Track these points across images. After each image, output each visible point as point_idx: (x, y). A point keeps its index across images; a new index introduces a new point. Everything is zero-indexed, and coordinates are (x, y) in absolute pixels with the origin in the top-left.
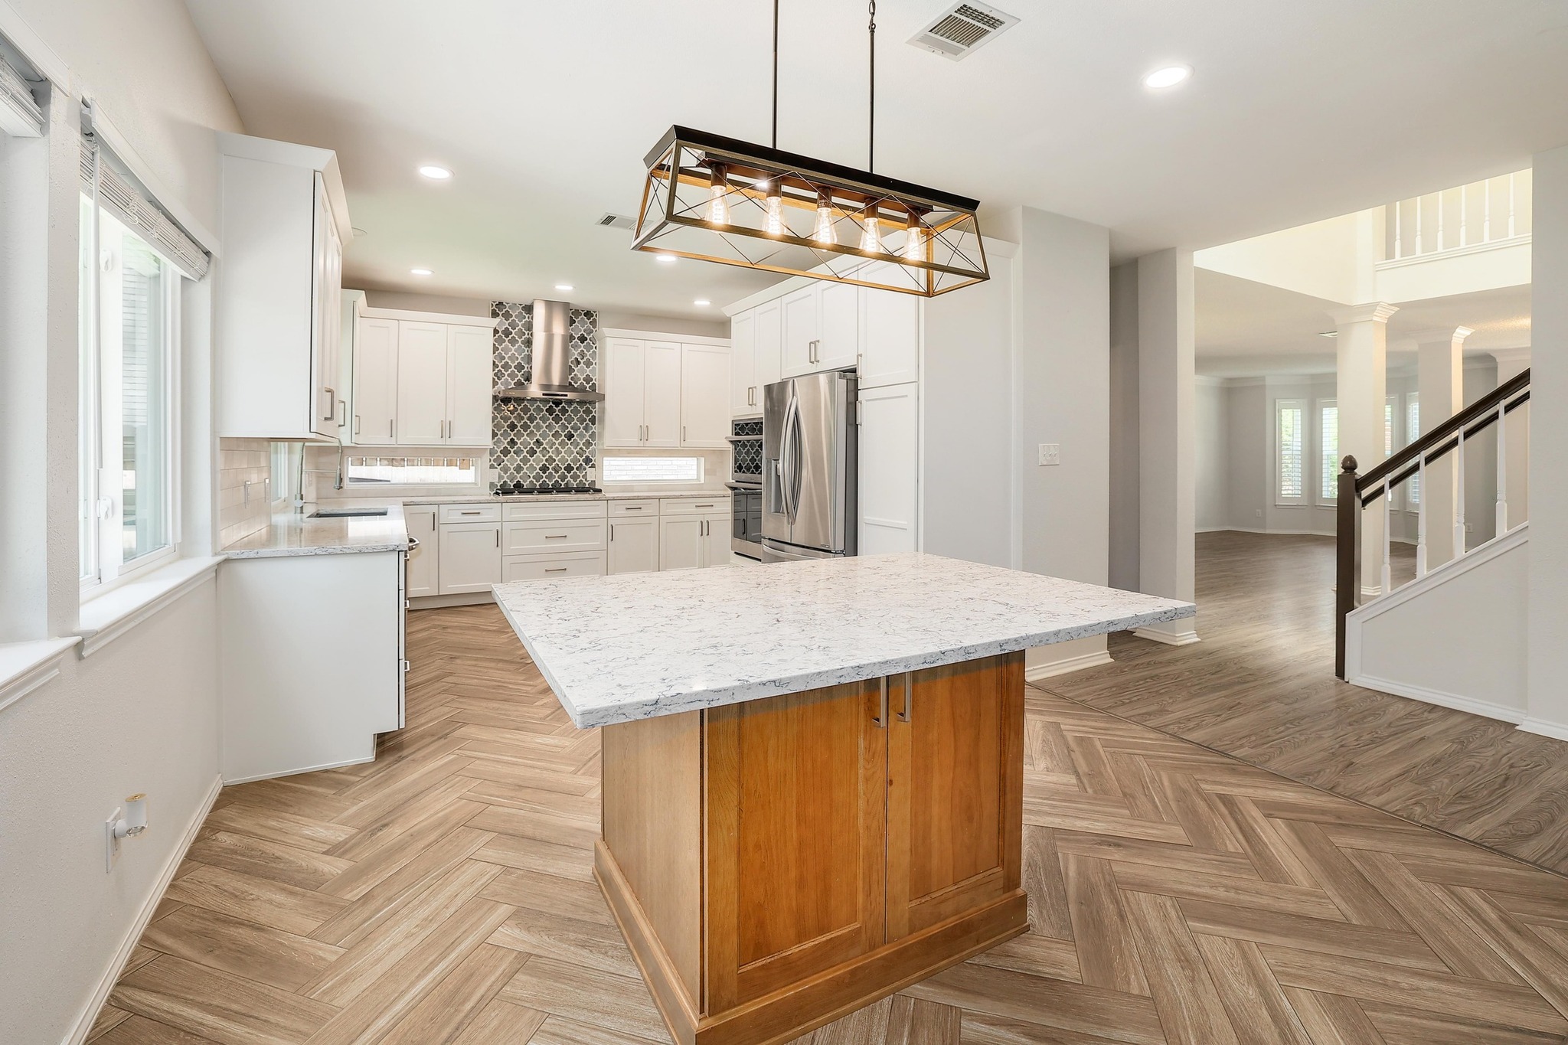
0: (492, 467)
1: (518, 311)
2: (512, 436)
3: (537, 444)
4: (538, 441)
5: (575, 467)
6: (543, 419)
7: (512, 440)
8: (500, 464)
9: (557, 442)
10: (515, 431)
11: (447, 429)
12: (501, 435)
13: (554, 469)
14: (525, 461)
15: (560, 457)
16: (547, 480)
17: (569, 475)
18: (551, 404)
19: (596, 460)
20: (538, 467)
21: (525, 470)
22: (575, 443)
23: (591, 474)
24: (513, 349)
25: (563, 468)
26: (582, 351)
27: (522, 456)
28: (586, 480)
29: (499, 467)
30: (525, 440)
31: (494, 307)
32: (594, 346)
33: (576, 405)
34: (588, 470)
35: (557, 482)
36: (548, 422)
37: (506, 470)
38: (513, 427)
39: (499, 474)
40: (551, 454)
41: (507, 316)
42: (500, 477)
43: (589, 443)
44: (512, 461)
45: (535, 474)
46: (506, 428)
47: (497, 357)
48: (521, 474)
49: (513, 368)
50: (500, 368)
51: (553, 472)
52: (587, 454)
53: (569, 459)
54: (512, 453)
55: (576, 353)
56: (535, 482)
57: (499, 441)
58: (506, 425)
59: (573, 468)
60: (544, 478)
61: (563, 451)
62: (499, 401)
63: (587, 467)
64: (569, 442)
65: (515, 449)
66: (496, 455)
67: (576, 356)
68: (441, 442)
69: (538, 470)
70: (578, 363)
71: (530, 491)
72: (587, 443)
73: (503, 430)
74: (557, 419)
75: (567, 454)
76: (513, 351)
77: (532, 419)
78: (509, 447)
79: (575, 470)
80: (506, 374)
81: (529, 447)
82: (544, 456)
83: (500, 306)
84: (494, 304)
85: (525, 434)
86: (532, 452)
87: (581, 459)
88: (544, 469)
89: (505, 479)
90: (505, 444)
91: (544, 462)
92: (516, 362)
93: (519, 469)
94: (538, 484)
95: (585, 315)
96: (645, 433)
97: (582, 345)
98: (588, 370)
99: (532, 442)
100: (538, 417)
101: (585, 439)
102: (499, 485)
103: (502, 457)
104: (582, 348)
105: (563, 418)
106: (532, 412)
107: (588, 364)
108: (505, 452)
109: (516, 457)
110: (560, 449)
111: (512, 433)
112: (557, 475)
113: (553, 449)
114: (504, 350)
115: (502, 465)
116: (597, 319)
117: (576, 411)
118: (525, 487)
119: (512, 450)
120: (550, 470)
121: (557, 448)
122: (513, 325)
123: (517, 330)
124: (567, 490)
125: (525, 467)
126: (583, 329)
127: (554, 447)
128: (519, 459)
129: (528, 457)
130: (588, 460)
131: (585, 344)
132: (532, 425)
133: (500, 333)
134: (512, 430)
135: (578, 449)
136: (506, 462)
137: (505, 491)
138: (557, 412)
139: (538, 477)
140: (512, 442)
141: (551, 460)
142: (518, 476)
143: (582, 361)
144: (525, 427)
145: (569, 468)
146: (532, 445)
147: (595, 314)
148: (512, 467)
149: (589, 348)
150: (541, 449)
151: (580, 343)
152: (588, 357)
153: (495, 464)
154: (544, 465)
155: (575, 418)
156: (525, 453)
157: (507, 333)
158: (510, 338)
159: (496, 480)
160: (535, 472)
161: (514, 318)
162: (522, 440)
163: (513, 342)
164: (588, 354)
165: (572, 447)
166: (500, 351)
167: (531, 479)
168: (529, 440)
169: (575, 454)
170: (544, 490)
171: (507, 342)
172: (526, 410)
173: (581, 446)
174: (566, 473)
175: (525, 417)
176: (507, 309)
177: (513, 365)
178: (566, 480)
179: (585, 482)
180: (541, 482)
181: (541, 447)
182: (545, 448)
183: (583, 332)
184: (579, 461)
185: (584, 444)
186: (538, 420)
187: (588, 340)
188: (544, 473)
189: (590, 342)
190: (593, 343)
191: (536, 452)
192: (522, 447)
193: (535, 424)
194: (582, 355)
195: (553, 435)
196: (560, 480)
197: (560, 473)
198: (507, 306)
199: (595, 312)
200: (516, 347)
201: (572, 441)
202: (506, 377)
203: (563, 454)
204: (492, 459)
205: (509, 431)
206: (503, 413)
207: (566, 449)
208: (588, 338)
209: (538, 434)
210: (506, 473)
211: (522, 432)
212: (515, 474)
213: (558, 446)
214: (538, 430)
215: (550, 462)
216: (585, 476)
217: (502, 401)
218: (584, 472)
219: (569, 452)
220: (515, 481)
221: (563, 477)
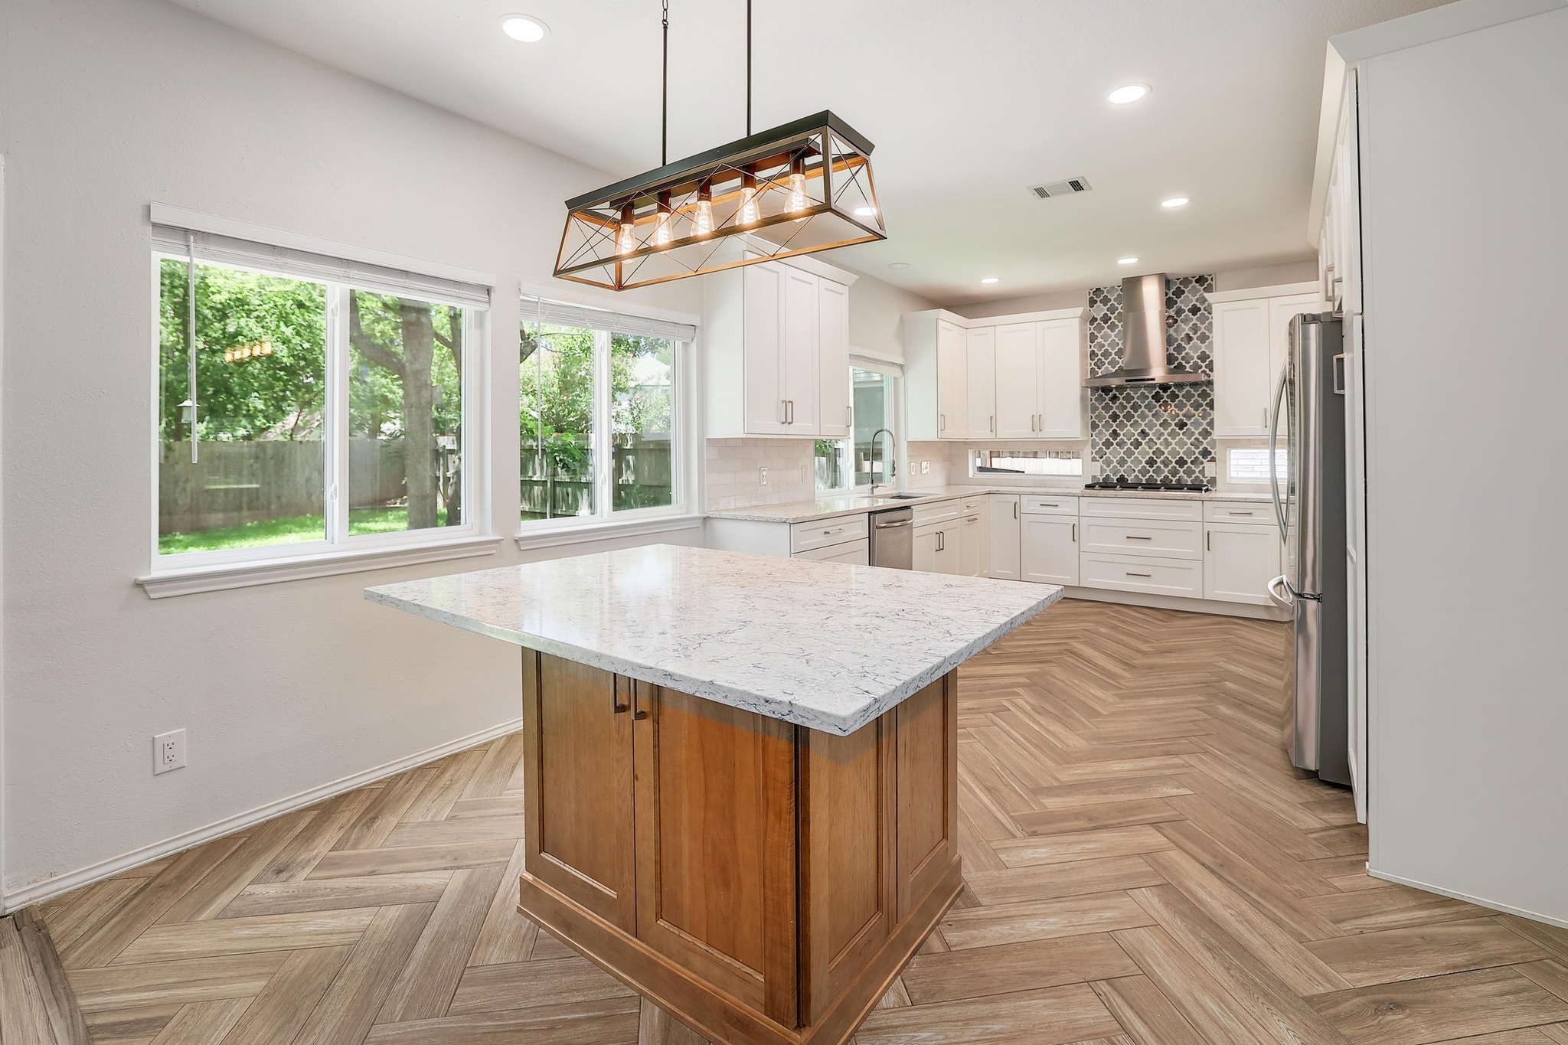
0: (1094, 459)
1: (1116, 294)
2: (1114, 427)
3: (1142, 435)
4: (1143, 432)
5: (1189, 461)
6: (1149, 407)
7: (1115, 431)
8: (1102, 457)
9: (1166, 433)
10: (1118, 422)
11: (1037, 422)
12: (1103, 426)
13: (1163, 462)
14: (1129, 453)
15: (1170, 449)
16: (1155, 475)
17: (1181, 470)
18: (1157, 389)
19: (1216, 452)
20: (1144, 461)
21: (1129, 464)
22: (1187, 434)
23: (1210, 470)
24: (1113, 334)
25: (1174, 461)
26: (1195, 324)
27: (1126, 448)
28: (1204, 476)
29: (1101, 460)
30: (1129, 432)
31: (1092, 295)
32: (1210, 316)
33: (1188, 388)
34: (1206, 464)
35: (1166, 477)
36: (1154, 410)
37: (1108, 463)
38: (1115, 417)
39: (1102, 467)
40: (1158, 445)
41: (1105, 301)
42: (1102, 470)
43: (1207, 432)
44: (1115, 454)
45: (1140, 468)
46: (1107, 419)
47: (1096, 346)
48: (1125, 467)
49: (1113, 355)
50: (1100, 357)
51: (1162, 466)
52: (1205, 445)
53: (1181, 451)
54: (1115, 445)
55: (1187, 328)
56: (1140, 477)
57: (1101, 433)
58: (1107, 415)
59: (1186, 462)
61: (1173, 442)
62: (1100, 392)
63: (1205, 461)
64: (1181, 432)
65: (1118, 440)
66: (1098, 448)
67: (1187, 332)
68: (1031, 434)
69: (1144, 464)
70: (1190, 339)
71: (1134, 487)
72: (1204, 433)
73: (1104, 421)
74: (1165, 406)
75: (1178, 446)
76: (1113, 337)
77: (1135, 408)
78: (1111, 438)
79: (1189, 464)
80: (1106, 362)
81: (1133, 438)
82: (1150, 448)
83: (1098, 293)
84: (1092, 292)
85: (1129, 424)
86: (1137, 444)
88: (1151, 462)
89: (1108, 473)
90: (1107, 435)
91: (1151, 455)
92: (1117, 348)
93: (1122, 462)
94: (1144, 479)
95: (1197, 281)
96: (1270, 418)
97: (1195, 317)
98: (1203, 345)
99: (1136, 433)
100: (1143, 405)
101: (1201, 428)
102: (1101, 478)
103: (1104, 449)
104: (1195, 321)
105: (1173, 404)
106: (1136, 400)
107: (1203, 338)
108: (1108, 444)
109: (1119, 449)
110: (1170, 440)
111: (1114, 424)
112: (1166, 470)
113: (1162, 440)
114: (1105, 337)
115: (1104, 458)
116: (1213, 283)
117: (1189, 396)
118: (1129, 482)
119: (1115, 442)
120: (1158, 464)
121: (1166, 439)
122: (1112, 310)
123: (1116, 314)
124: (1179, 487)
125: (1129, 460)
126: (1194, 299)
127: (1162, 438)
128: (1122, 451)
129: (1133, 449)
130: (1206, 453)
131: (1198, 315)
132: (1136, 415)
133: (1099, 321)
134: (1114, 421)
135: (1193, 439)
136: (1108, 455)
137: (1106, 485)
138: (1165, 398)
139: (1144, 472)
140: (1115, 434)
141: (1160, 453)
142: (1122, 469)
143: (1195, 337)
144: (1128, 417)
145: (1181, 462)
146: (1136, 436)
147: (1210, 278)
148: (1115, 460)
149: (1203, 320)
150: (1147, 440)
151: (1191, 316)
152: (1203, 330)
153: (1097, 457)
154: (1151, 458)
155: (1188, 404)
156: (1129, 445)
157: (1106, 319)
158: (1109, 324)
159: (1098, 474)
160: (1140, 466)
161: (1112, 302)
162: (1125, 431)
163: (1113, 327)
164: (1203, 327)
165: (1185, 438)
166: (1099, 339)
167: (1137, 473)
168: (1133, 431)
169: (1189, 445)
170: (1151, 486)
171: (1106, 329)
172: (1129, 398)
173: (1197, 436)
174: (1178, 468)
175: (1129, 406)
176: (1105, 294)
177: (1113, 352)
178: (1178, 476)
179: (1203, 479)
180: (1147, 477)
181: (1147, 438)
182: (1151, 440)
183: (1194, 302)
184: (1195, 454)
185: (1200, 434)
186: (1143, 409)
187: (1202, 311)
188: (1151, 467)
189: (1205, 312)
190: (1209, 313)
191: (1141, 444)
192: (1125, 438)
193: (1139, 413)
194: (1195, 329)
195: (1161, 425)
196: (1170, 475)
197: (1170, 468)
198: (1105, 290)
199: (1210, 275)
200: (1116, 332)
201: (1185, 430)
202: (1107, 365)
203: (1173, 445)
204: (1094, 452)
205: (1111, 422)
206: (1104, 403)
207: (1177, 440)
208: (1202, 307)
209: (1143, 424)
210: (1108, 466)
211: (1125, 422)
212: (1119, 467)
213: (1168, 437)
214: (1143, 420)
215: (1158, 455)
216: (1202, 472)
217: (1102, 391)
218: (1201, 466)
219: (1181, 444)
220: (1119, 475)
221: (1174, 472)
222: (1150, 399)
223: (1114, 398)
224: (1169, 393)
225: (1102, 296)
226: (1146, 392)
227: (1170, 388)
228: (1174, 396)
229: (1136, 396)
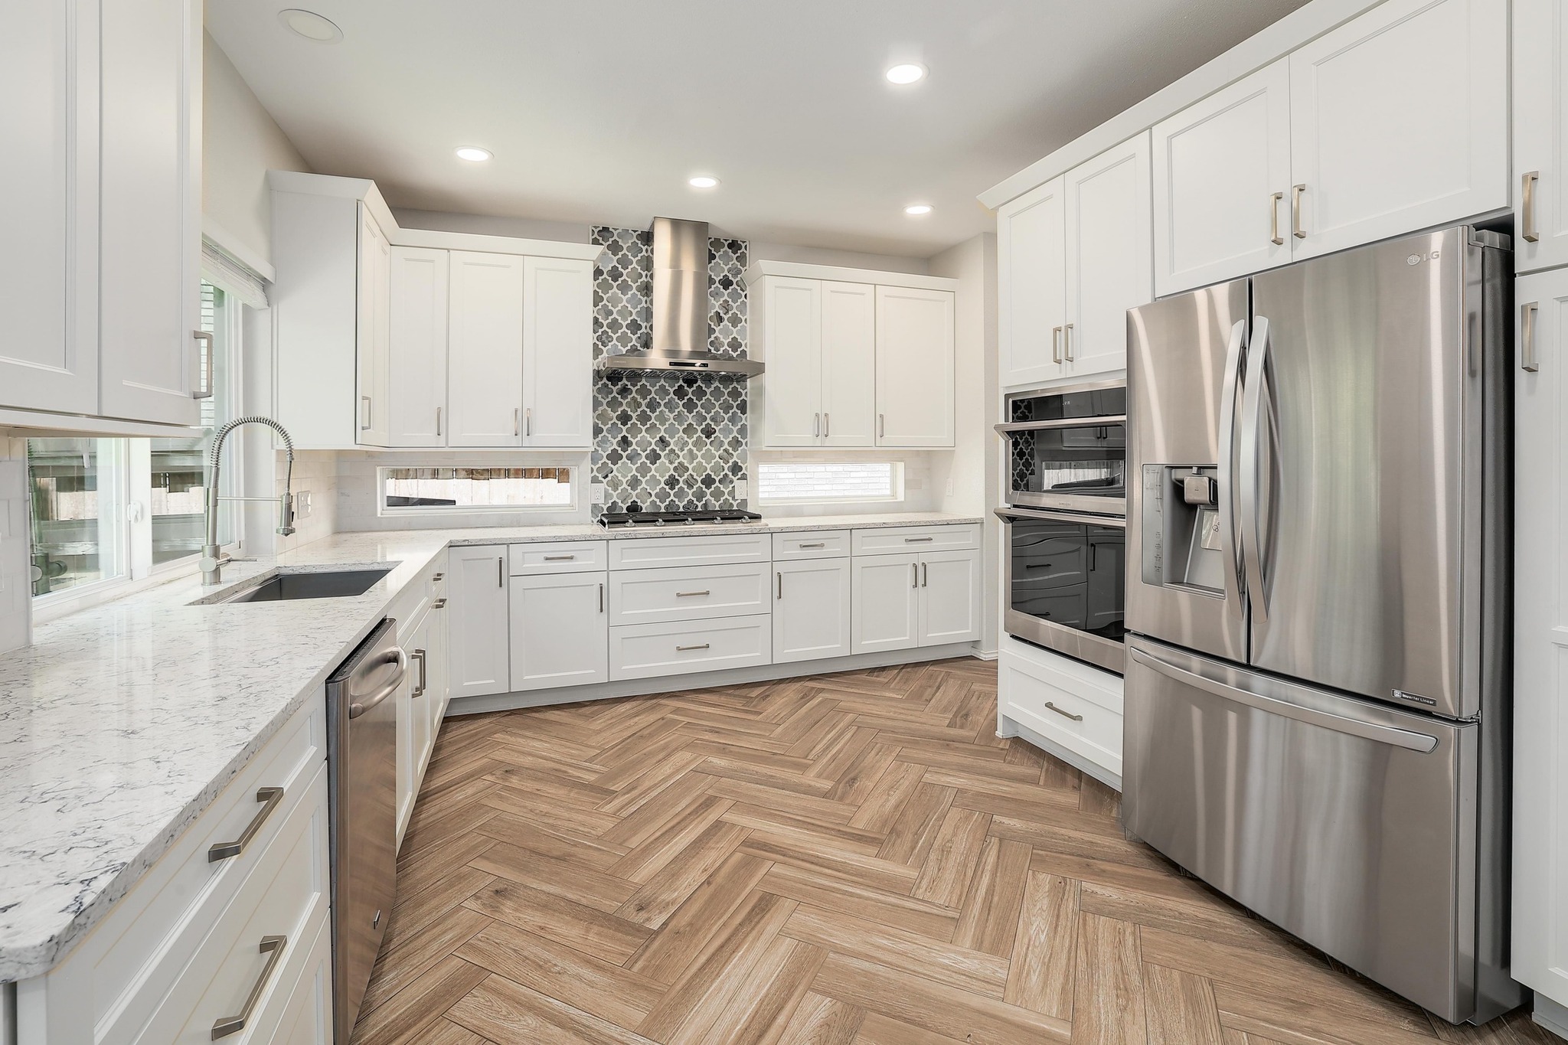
0: (595, 480)
1: (630, 242)
2: (624, 433)
3: (660, 444)
4: (662, 440)
5: (717, 479)
6: (670, 406)
7: (624, 439)
8: (607, 476)
9: (690, 441)
10: (629, 425)
11: (523, 422)
12: (608, 431)
13: (687, 482)
14: (644, 470)
15: (695, 464)
16: (676, 500)
17: (708, 492)
18: (681, 382)
19: (747, 467)
20: (662, 480)
21: (644, 485)
22: (714, 444)
23: (741, 489)
24: (625, 298)
25: (699, 480)
26: (726, 301)
27: (639, 462)
28: (733, 498)
29: (605, 481)
30: (643, 439)
31: (596, 235)
32: (743, 294)
33: (717, 384)
34: (736, 483)
35: (690, 502)
36: (677, 411)
37: (615, 485)
38: (625, 418)
39: (606, 491)
40: (681, 459)
41: (615, 248)
42: (607, 496)
43: (738, 441)
44: (624, 471)
45: (658, 490)
46: (615, 420)
47: (602, 312)
49: (624, 329)
50: (605, 328)
51: (685, 487)
52: (735, 459)
53: (708, 467)
54: (624, 459)
55: (717, 304)
56: (658, 503)
57: (605, 440)
58: (615, 415)
59: (714, 481)
60: (672, 497)
61: (699, 454)
62: (605, 380)
63: (735, 479)
64: (708, 441)
65: (629, 452)
66: (600, 462)
67: (717, 309)
68: (514, 442)
69: (663, 485)
71: (651, 519)
72: (734, 442)
73: (610, 423)
74: (690, 406)
75: (703, 459)
76: (624, 303)
77: (653, 406)
78: (619, 449)
79: (717, 483)
80: (614, 337)
81: (649, 449)
82: (671, 463)
83: (606, 234)
84: (596, 231)
85: (644, 428)
86: (654, 457)
87: (726, 467)
88: (672, 482)
89: (615, 499)
90: (614, 444)
91: (672, 472)
92: (630, 319)
93: (634, 483)
94: (663, 506)
95: (730, 246)
96: (822, 425)
97: (726, 292)
98: (735, 330)
99: (653, 442)
100: (662, 403)
101: (731, 436)
102: (605, 508)
103: (610, 465)
104: (726, 297)
105: (699, 404)
106: (653, 395)
107: (735, 321)
108: (614, 457)
109: (630, 465)
110: (695, 451)
111: (624, 428)
112: (690, 492)
113: (685, 452)
114: (614, 301)
115: (609, 478)
116: (747, 252)
117: (717, 393)
118: (644, 511)
119: (624, 455)
120: (681, 484)
121: (690, 451)
122: (624, 262)
123: (629, 270)
124: (707, 516)
125: (644, 480)
126: (726, 268)
127: (686, 449)
128: (634, 467)
129: (649, 464)
130: (736, 469)
131: (730, 290)
132: (653, 416)
133: (605, 275)
134: (624, 424)
135: (721, 451)
136: (615, 472)
137: (613, 518)
138: (690, 395)
139: (663, 496)
140: (625, 442)
141: (682, 468)
142: (634, 493)
143: (726, 317)
144: (644, 418)
145: (708, 481)
146: (653, 446)
147: (743, 245)
148: (624, 481)
149: (735, 296)
150: (667, 452)
151: (722, 290)
152: (735, 310)
153: (600, 476)
154: (672, 477)
155: (717, 404)
156: (644, 459)
157: (615, 275)
158: (620, 282)
159: (601, 501)
160: (658, 488)
161: (625, 251)
162: (638, 439)
163: (624, 288)
164: (735, 306)
165: (713, 449)
166: (605, 302)
167: (653, 498)
168: (649, 439)
169: (717, 459)
170: (674, 517)
171: (615, 289)
172: (644, 392)
173: (726, 446)
174: (704, 489)
176: (615, 237)
177: (624, 324)
178: (704, 499)
179: (733, 502)
180: (667, 503)
181: (667, 449)
182: (672, 451)
183: (726, 273)
184: (724, 470)
185: (729, 444)
186: (662, 408)
187: (735, 285)
188: (672, 488)
189: (737, 287)
190: (742, 290)
191: (659, 457)
192: (639, 449)
193: (657, 413)
194: (726, 307)
195: (684, 431)
196: (695, 499)
197: (695, 489)
198: (615, 233)
199: (744, 242)
200: (629, 296)
201: (712, 439)
202: (615, 341)
203: (699, 459)
204: (595, 468)
205: (620, 425)
206: (610, 396)
207: (704, 451)
208: (735, 281)
209: (663, 429)
210: (615, 489)
211: (639, 426)
212: (630, 491)
213: (692, 448)
214: (663, 424)
215: (680, 472)
216: (732, 493)
217: (609, 379)
218: (731, 486)
219: (709, 457)
220: (630, 501)
221: (700, 496)
222: (672, 395)
223: (624, 391)
224: (694, 388)
225: (611, 240)
226: (667, 385)
227: (696, 382)
228: (700, 393)
229: (653, 390)
